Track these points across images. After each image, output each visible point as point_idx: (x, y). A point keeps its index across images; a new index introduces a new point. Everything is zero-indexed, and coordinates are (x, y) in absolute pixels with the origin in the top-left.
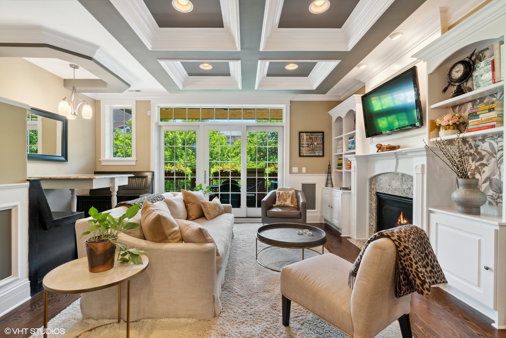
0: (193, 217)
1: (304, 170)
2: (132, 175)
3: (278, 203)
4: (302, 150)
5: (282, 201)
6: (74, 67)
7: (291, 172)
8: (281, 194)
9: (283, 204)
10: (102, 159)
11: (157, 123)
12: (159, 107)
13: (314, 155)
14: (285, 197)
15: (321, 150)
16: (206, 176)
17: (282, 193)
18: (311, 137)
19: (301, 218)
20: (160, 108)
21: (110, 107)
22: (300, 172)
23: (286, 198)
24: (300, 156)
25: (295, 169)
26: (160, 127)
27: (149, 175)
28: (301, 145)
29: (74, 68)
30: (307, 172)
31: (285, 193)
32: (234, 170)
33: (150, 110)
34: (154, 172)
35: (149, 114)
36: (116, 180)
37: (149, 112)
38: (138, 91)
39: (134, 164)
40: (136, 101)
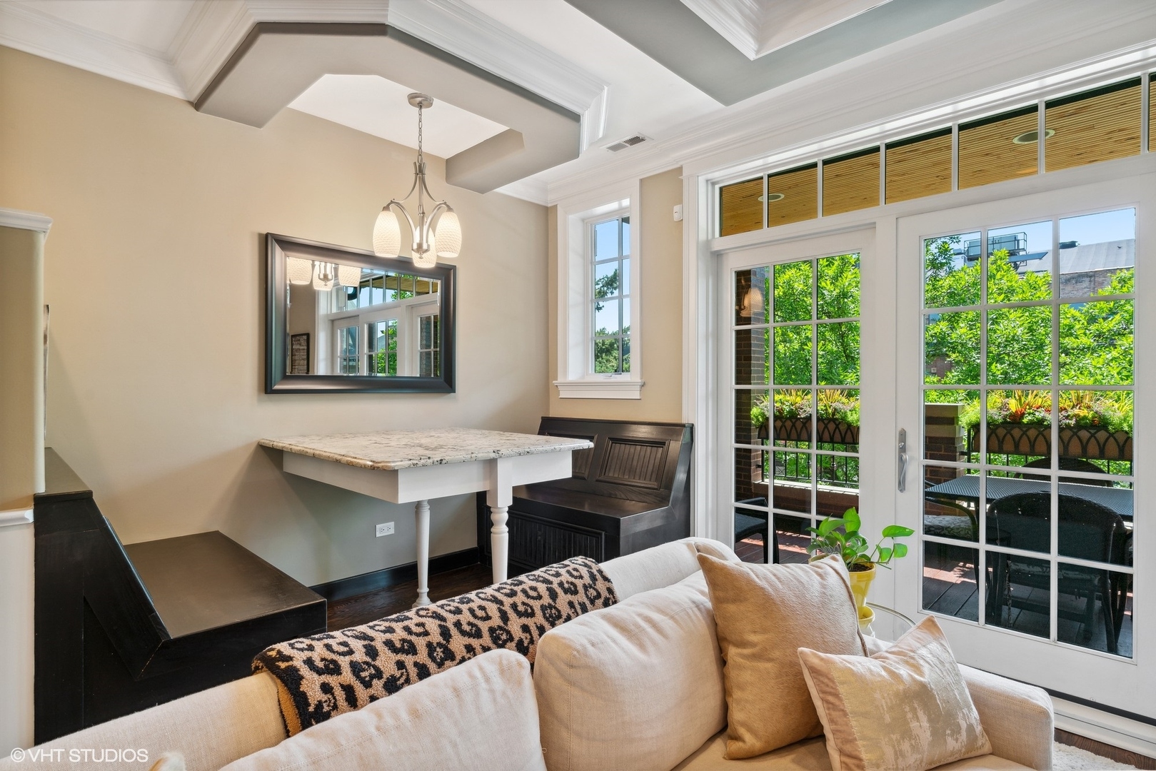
0: (751, 740)
6: (420, 103)
10: (560, 379)
11: (708, 243)
12: (714, 184)
16: (906, 457)
20: (717, 188)
21: (583, 220)
26: (717, 257)
29: (420, 106)
33: (680, 202)
34: (692, 427)
35: (676, 217)
36: (502, 467)
37: (677, 208)
38: (635, 140)
39: (636, 395)
40: (641, 180)
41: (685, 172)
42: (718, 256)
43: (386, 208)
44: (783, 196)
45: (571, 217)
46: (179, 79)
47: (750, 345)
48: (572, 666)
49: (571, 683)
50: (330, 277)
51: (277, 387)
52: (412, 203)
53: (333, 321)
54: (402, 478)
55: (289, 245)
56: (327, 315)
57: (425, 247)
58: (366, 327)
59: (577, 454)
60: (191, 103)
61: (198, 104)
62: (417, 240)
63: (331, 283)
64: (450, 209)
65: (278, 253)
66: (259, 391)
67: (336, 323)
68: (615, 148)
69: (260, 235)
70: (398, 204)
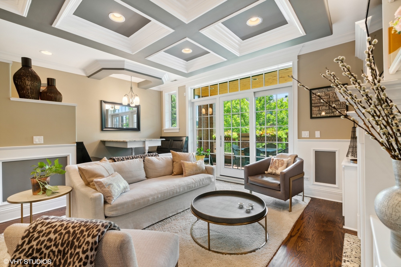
0: (175, 173)
1: (318, 134)
2: (164, 139)
3: (270, 170)
4: (314, 111)
5: (273, 168)
7: (299, 137)
8: (274, 160)
9: (274, 172)
10: (164, 128)
11: (191, 100)
12: (192, 89)
13: (333, 115)
14: (277, 164)
15: (344, 108)
16: (221, 140)
17: (276, 160)
18: (327, 93)
19: (280, 191)
21: (169, 94)
22: (312, 136)
23: (278, 166)
24: (312, 118)
25: (305, 134)
27: (184, 139)
28: (313, 105)
30: (322, 137)
31: (278, 160)
32: (272, 135)
34: (188, 137)
35: (185, 95)
36: (146, 143)
37: (185, 93)
38: (175, 80)
39: (178, 131)
40: (178, 87)
41: (186, 86)
42: (193, 103)
43: (125, 96)
44: (213, 88)
45: (166, 94)
46: (86, 73)
47: (213, 121)
48: (148, 160)
49: (149, 162)
50: (113, 107)
51: (104, 130)
52: (130, 95)
53: (112, 116)
54: (128, 143)
55: (106, 102)
56: (111, 114)
57: (132, 103)
58: (121, 117)
59: (162, 141)
60: (87, 76)
61: (89, 77)
62: (131, 101)
63: (113, 109)
64: (137, 96)
65: (104, 104)
66: (101, 130)
67: (113, 116)
68: (172, 81)
69: (100, 100)
70: (127, 95)
